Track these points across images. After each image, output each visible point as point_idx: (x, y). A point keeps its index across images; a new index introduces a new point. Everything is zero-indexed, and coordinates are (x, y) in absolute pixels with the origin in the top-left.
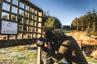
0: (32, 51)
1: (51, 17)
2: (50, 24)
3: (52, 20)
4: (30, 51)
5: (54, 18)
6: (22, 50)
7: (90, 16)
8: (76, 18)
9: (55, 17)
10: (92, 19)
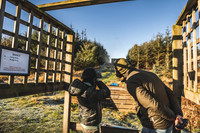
0: (53, 107)
1: (89, 42)
2: (87, 56)
3: (91, 48)
4: (48, 107)
5: (95, 44)
6: (32, 105)
7: (161, 42)
8: (136, 46)
9: (97, 42)
10: (165, 48)
